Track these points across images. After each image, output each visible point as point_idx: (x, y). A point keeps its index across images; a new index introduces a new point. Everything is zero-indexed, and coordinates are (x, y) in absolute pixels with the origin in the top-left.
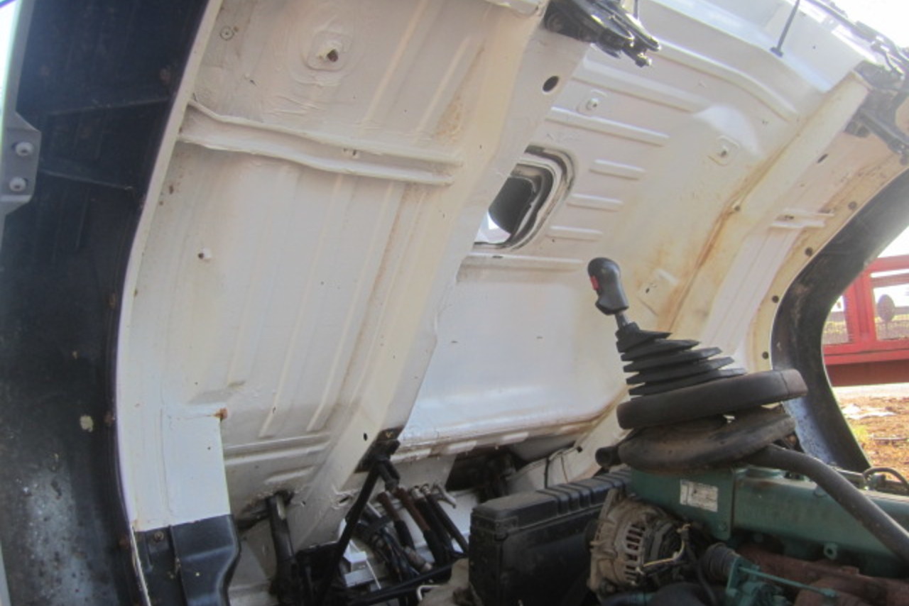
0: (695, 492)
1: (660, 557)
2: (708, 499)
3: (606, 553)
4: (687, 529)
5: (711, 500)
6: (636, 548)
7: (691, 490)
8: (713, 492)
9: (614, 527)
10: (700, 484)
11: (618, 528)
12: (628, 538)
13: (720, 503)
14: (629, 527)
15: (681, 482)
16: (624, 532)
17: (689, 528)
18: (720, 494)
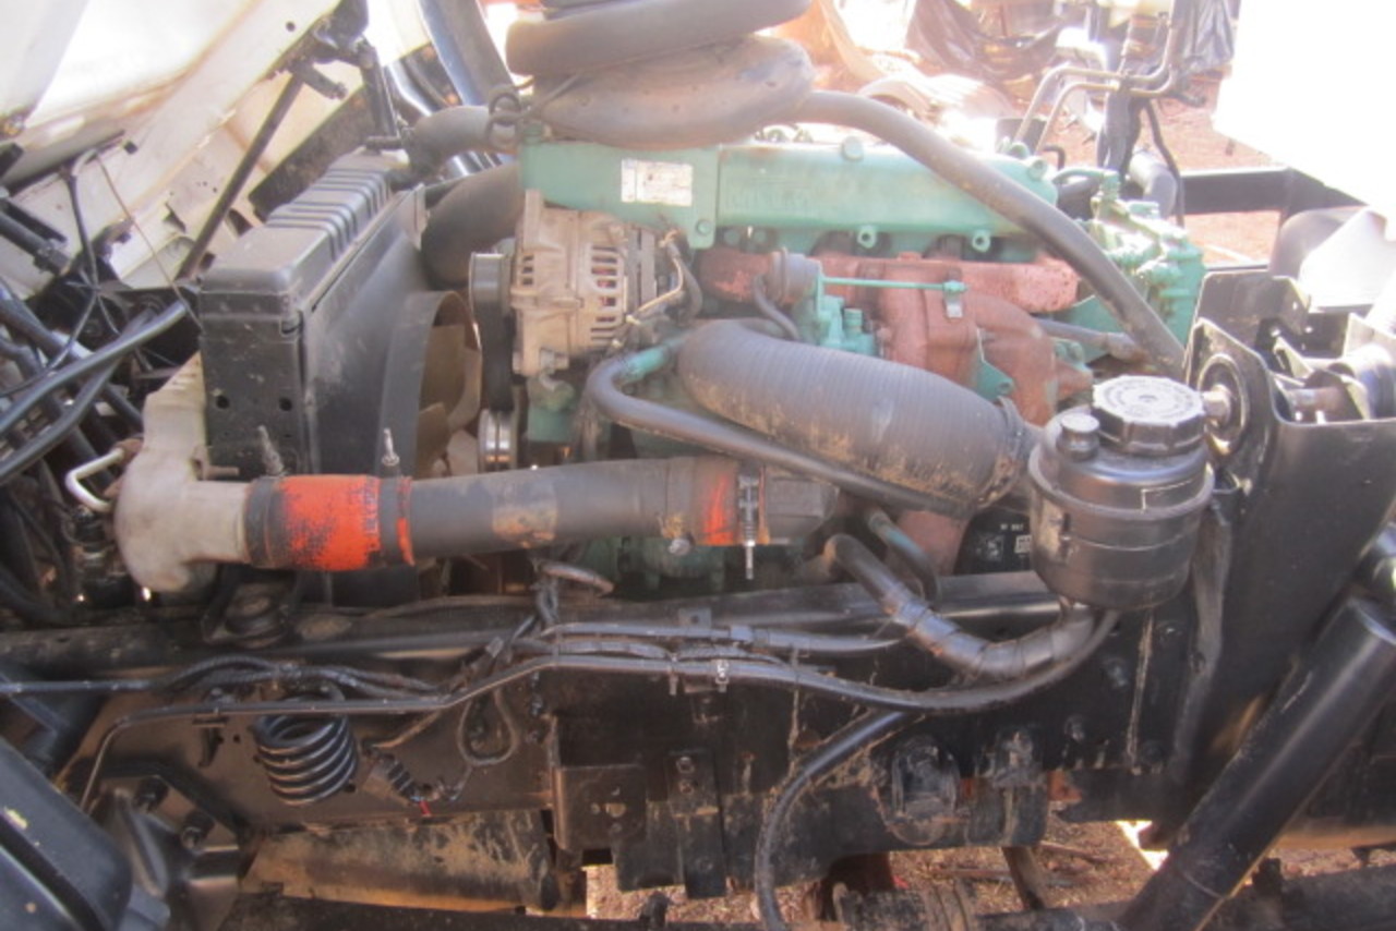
0: (650, 178)
1: (660, 291)
2: (675, 186)
3: (558, 305)
4: (671, 240)
5: (682, 188)
6: (612, 284)
7: (642, 177)
8: (685, 173)
9: (562, 256)
10: (659, 164)
11: (569, 257)
12: (594, 271)
13: (696, 191)
14: (588, 252)
15: (623, 163)
16: (584, 261)
17: (674, 236)
18: (697, 175)
